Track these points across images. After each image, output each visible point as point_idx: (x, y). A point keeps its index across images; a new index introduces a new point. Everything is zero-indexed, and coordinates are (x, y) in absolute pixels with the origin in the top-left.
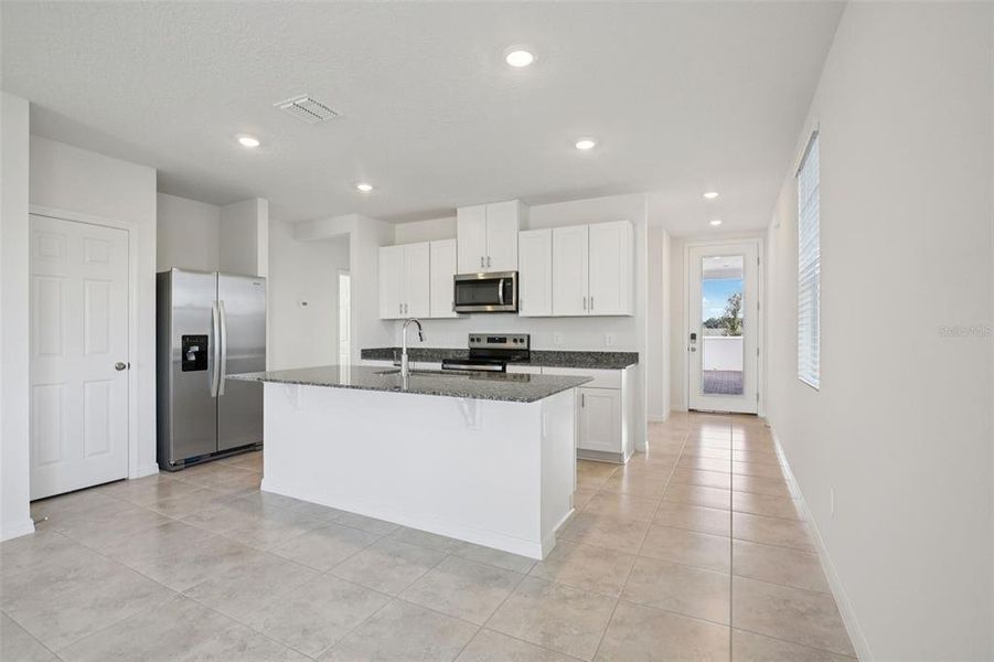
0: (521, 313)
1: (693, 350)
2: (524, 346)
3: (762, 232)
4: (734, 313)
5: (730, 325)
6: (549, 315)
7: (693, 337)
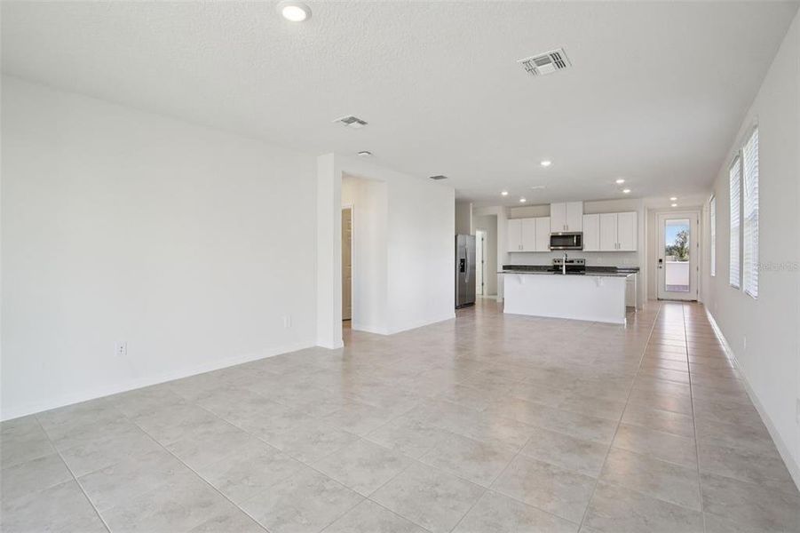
0: (584, 250)
1: (661, 267)
2: (583, 264)
4: (682, 244)
5: (679, 252)
6: (598, 250)
7: (661, 261)
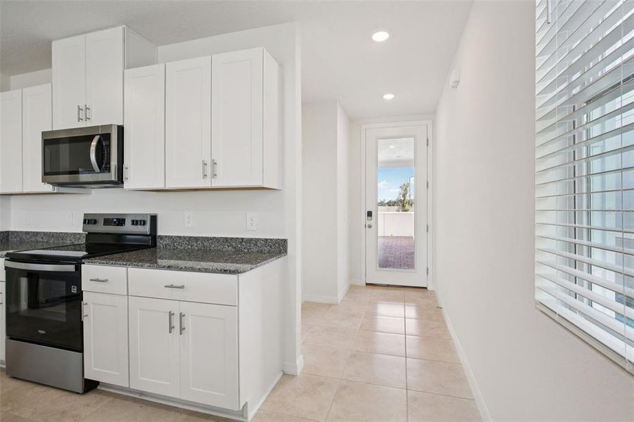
1: (370, 227)
2: (149, 229)
3: (431, 114)
4: (404, 196)
5: (402, 204)
6: (161, 187)
7: (370, 214)
